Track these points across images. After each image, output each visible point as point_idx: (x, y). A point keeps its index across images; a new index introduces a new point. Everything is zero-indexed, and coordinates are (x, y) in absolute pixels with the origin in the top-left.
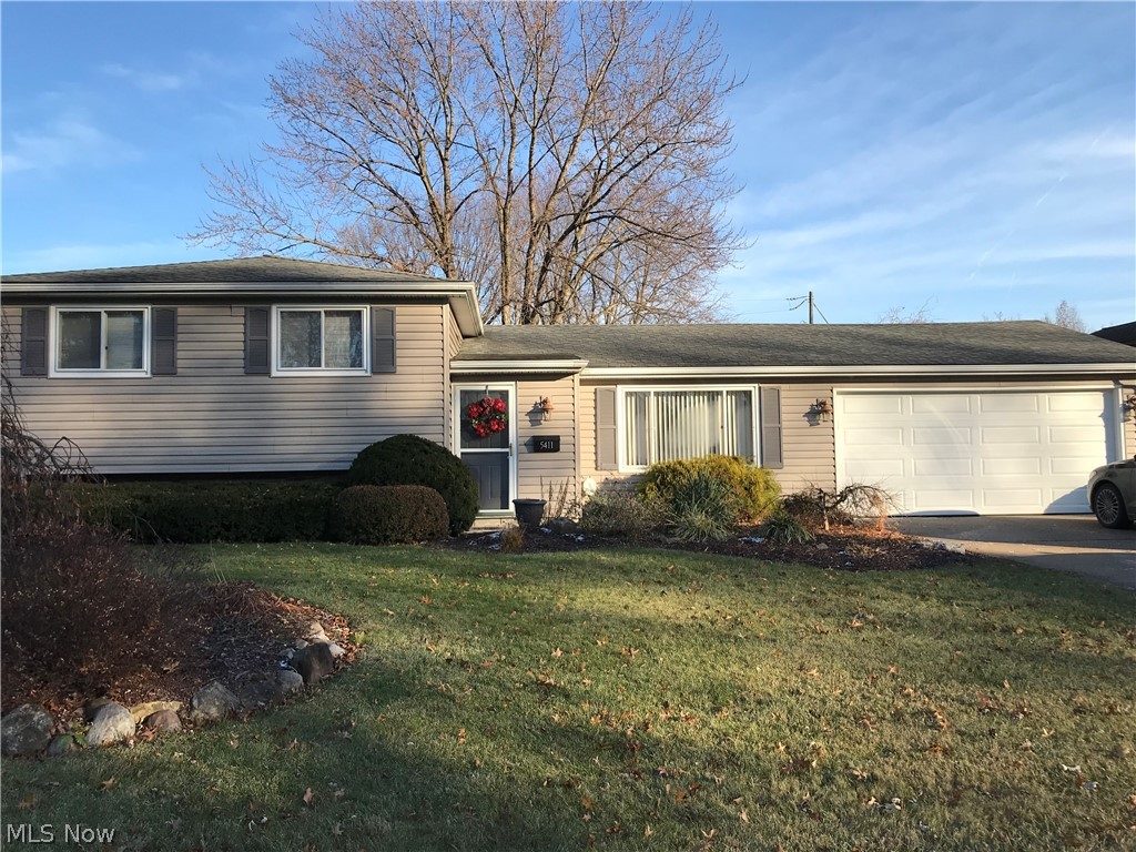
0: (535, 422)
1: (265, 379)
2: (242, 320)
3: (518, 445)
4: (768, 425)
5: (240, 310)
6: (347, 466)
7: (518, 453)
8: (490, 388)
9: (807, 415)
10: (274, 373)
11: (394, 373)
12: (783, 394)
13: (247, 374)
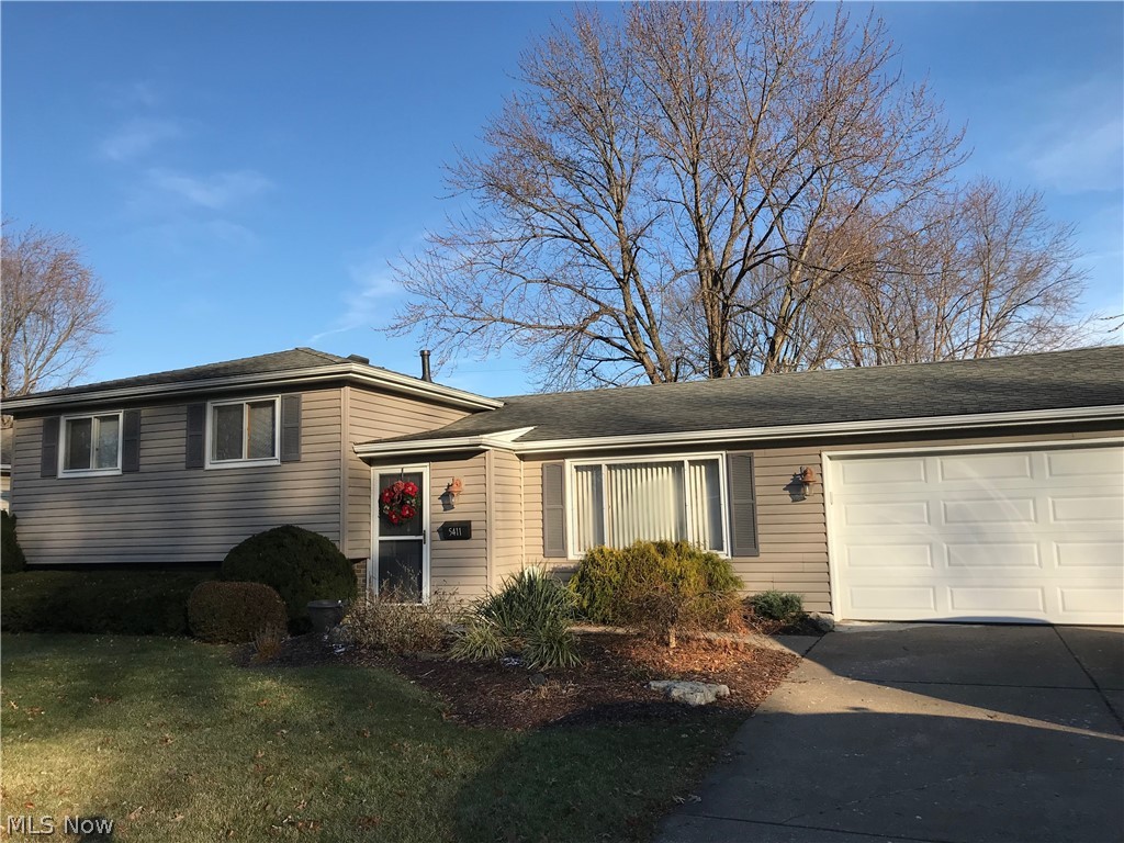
0: (448, 506)
1: (199, 473)
2: (185, 417)
3: (432, 532)
4: (738, 501)
5: (183, 408)
6: (222, 558)
7: (432, 541)
8: (405, 471)
9: (788, 487)
10: (208, 466)
11: (298, 461)
12: (756, 462)
13: (188, 468)
